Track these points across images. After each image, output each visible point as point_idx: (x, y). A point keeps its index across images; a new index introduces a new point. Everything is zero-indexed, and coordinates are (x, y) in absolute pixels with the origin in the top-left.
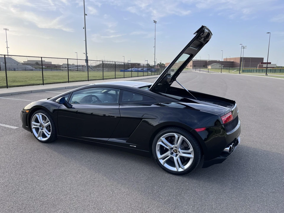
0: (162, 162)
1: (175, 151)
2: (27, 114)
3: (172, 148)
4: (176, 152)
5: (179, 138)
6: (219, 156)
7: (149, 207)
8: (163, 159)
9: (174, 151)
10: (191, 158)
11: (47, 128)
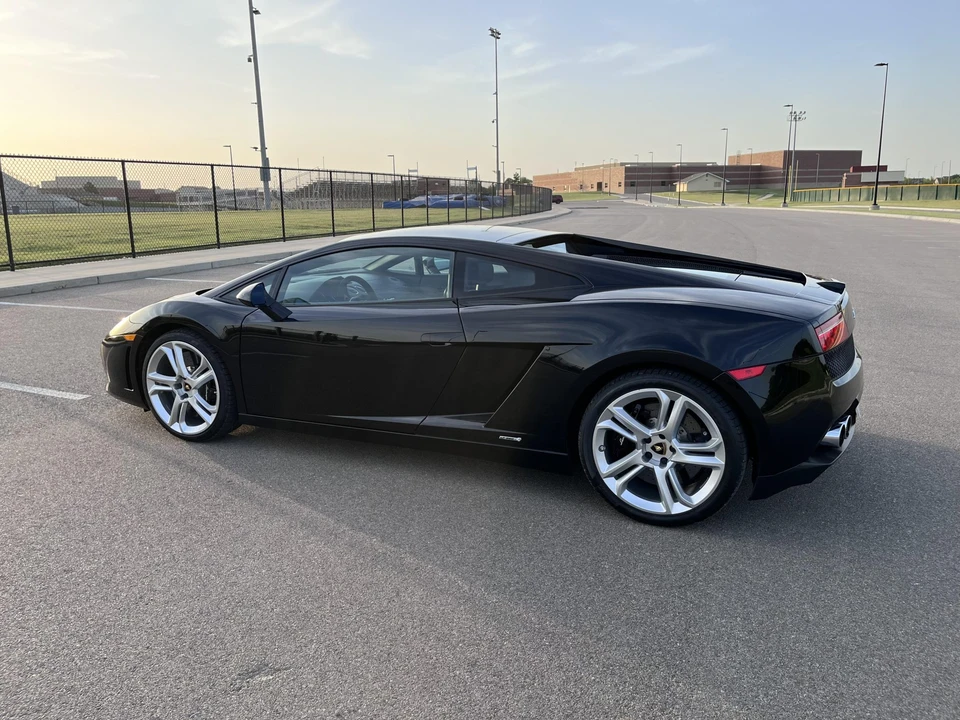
0: (614, 485)
1: (658, 448)
2: (129, 348)
3: (647, 440)
4: (661, 452)
5: (672, 404)
6: (806, 460)
7: (602, 627)
8: (618, 475)
9: (653, 448)
10: (717, 468)
11: (202, 391)
